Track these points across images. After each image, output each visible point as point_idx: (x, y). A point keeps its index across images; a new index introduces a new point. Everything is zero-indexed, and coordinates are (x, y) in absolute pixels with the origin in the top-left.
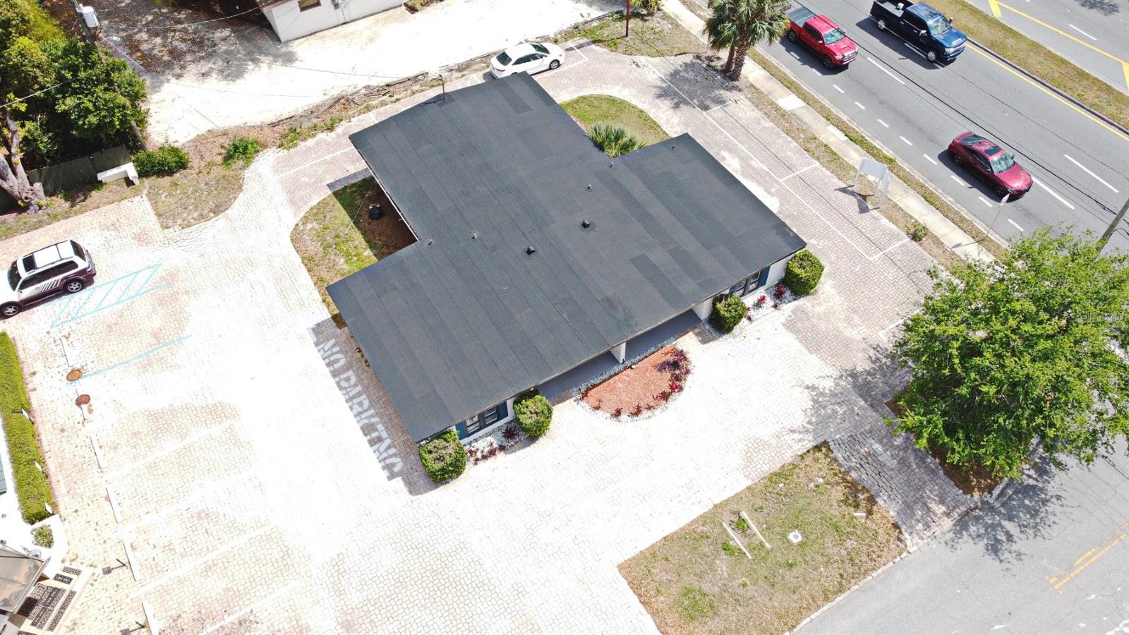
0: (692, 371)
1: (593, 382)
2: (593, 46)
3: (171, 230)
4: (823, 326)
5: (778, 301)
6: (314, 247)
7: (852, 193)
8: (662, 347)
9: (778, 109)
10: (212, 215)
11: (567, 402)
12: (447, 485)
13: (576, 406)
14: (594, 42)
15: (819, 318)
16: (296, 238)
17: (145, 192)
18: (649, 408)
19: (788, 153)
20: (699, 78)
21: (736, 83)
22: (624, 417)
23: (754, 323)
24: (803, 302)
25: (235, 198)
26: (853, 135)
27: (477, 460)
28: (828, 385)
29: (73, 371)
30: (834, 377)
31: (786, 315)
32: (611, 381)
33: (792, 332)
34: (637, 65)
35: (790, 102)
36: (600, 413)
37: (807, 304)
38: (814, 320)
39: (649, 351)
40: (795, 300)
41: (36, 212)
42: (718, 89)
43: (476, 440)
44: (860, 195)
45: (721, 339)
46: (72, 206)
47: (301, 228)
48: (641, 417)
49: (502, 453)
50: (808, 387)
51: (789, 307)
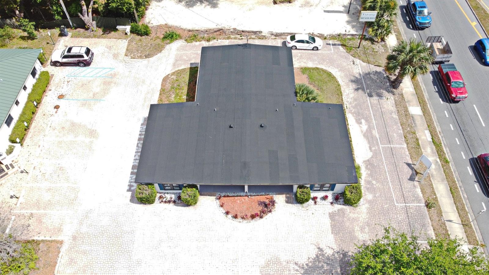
0: (272, 212)
1: (228, 194)
2: (340, 47)
3: (127, 57)
4: (347, 224)
5: (335, 201)
6: (168, 86)
7: (412, 169)
8: (268, 195)
9: (406, 110)
10: (144, 57)
11: (212, 197)
12: (145, 205)
13: (214, 201)
14: (343, 45)
15: (349, 219)
16: (165, 80)
17: (129, 39)
18: (243, 218)
19: (395, 134)
20: (378, 81)
21: (394, 90)
22: (230, 216)
23: (316, 205)
24: (347, 208)
25: (157, 54)
26: (436, 140)
27: (162, 201)
28: (329, 252)
29: (62, 95)
30: (335, 250)
31: (334, 210)
32: (236, 198)
33: (331, 219)
34: (354, 63)
35: (415, 110)
36: (221, 209)
37: (348, 210)
38: (345, 219)
39: (261, 194)
40: (343, 205)
41: (90, 32)
42: (383, 89)
43: (168, 193)
44: (416, 171)
45: (296, 205)
46: (103, 34)
47: (170, 76)
48: (237, 220)
49: (173, 204)
50: (319, 248)
51: (338, 207)
